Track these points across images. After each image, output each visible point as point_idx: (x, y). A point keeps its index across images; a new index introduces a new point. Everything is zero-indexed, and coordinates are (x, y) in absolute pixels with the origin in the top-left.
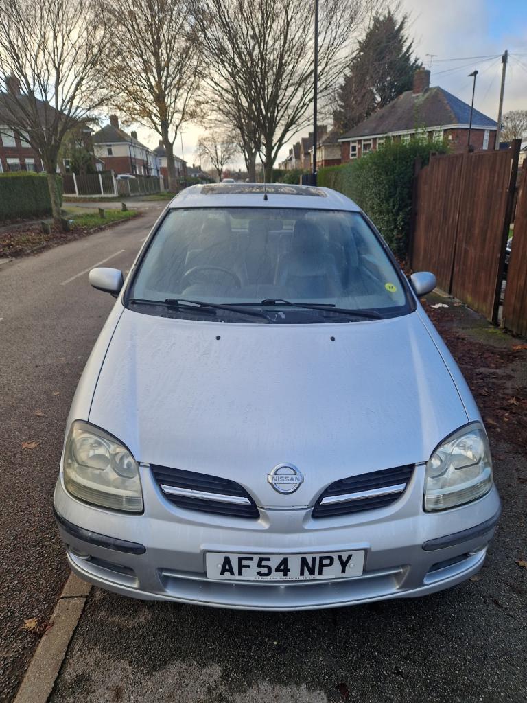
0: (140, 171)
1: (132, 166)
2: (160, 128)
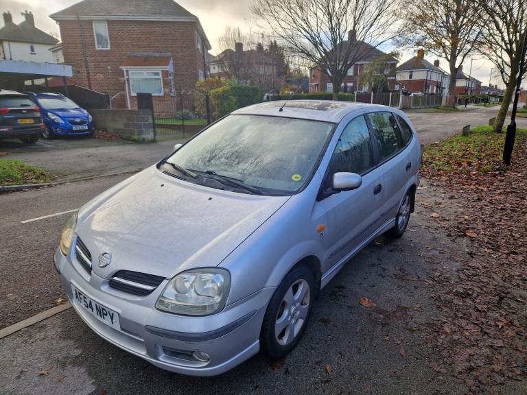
0: (432, 90)
1: (426, 86)
2: (449, 57)
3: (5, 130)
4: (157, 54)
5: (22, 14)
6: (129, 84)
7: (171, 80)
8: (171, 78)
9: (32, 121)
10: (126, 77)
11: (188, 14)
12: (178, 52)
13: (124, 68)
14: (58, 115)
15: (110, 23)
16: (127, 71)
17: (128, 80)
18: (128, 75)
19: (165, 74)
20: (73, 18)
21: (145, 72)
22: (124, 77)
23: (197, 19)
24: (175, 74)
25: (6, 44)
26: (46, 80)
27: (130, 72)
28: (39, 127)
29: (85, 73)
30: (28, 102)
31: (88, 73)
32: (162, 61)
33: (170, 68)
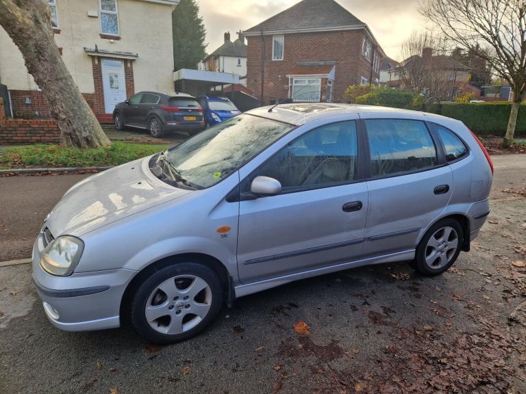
3: (174, 124)
4: (322, 63)
5: (237, 33)
6: (291, 91)
7: (329, 87)
8: (331, 85)
9: (194, 119)
10: (290, 85)
11: (357, 22)
12: (342, 60)
13: (289, 76)
14: (218, 115)
15: (287, 36)
16: (292, 79)
17: (291, 87)
18: (292, 83)
19: (325, 81)
20: (258, 33)
21: (307, 80)
22: (288, 83)
23: (366, 27)
24: (336, 81)
25: (221, 58)
26: (222, 87)
27: (294, 80)
28: (199, 124)
29: (260, 82)
30: (196, 103)
31: (263, 81)
32: (326, 69)
33: (331, 76)
